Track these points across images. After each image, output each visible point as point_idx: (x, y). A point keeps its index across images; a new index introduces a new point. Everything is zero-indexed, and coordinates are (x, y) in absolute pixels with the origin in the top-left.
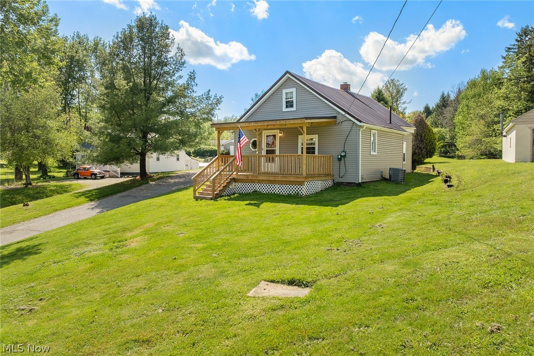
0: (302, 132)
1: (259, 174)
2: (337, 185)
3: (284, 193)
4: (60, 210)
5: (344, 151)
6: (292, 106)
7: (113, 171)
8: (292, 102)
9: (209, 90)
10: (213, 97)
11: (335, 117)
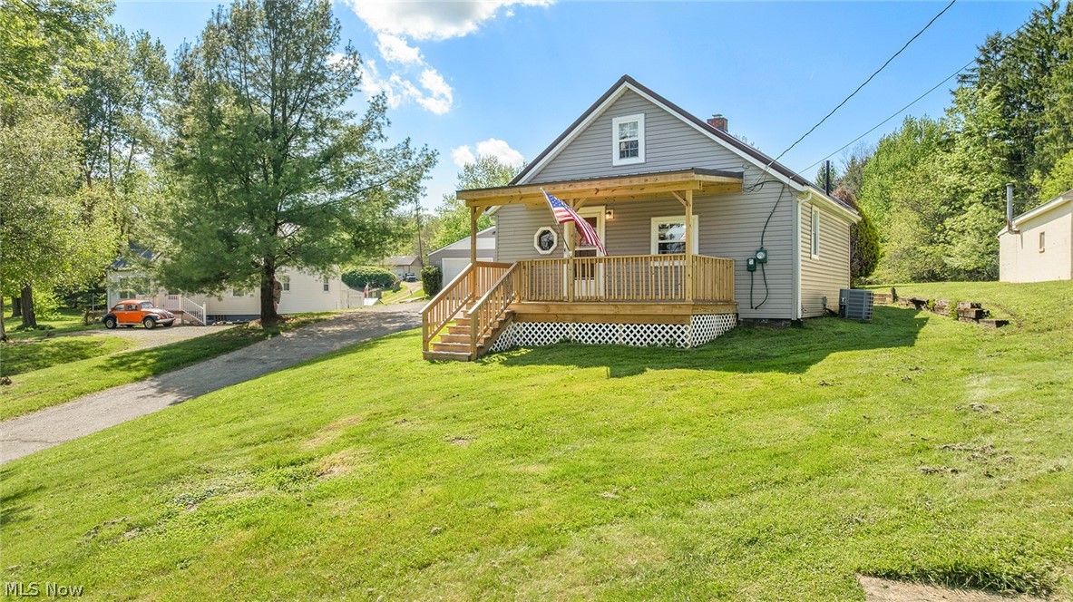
0: (684, 203)
1: (574, 301)
2: (746, 326)
3: (638, 343)
4: (89, 392)
5: (762, 249)
6: (635, 154)
7: (192, 313)
8: (635, 144)
9: (409, 139)
10: (418, 152)
11: (740, 175)
